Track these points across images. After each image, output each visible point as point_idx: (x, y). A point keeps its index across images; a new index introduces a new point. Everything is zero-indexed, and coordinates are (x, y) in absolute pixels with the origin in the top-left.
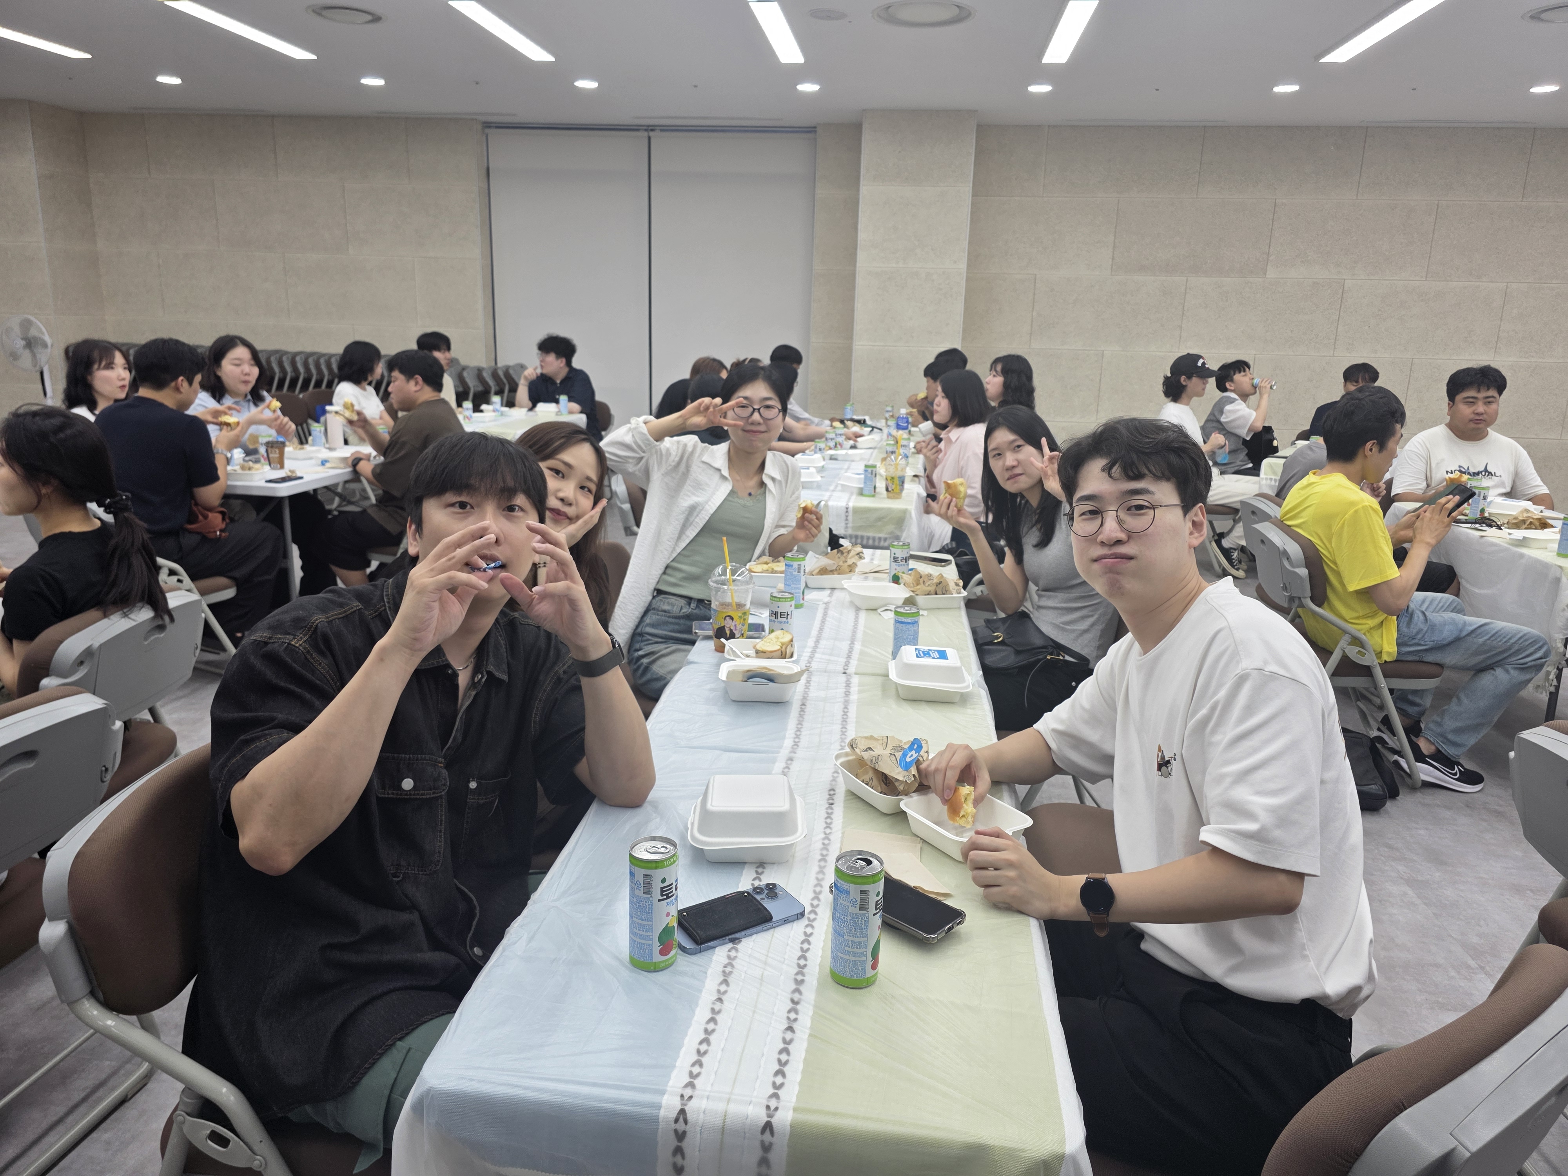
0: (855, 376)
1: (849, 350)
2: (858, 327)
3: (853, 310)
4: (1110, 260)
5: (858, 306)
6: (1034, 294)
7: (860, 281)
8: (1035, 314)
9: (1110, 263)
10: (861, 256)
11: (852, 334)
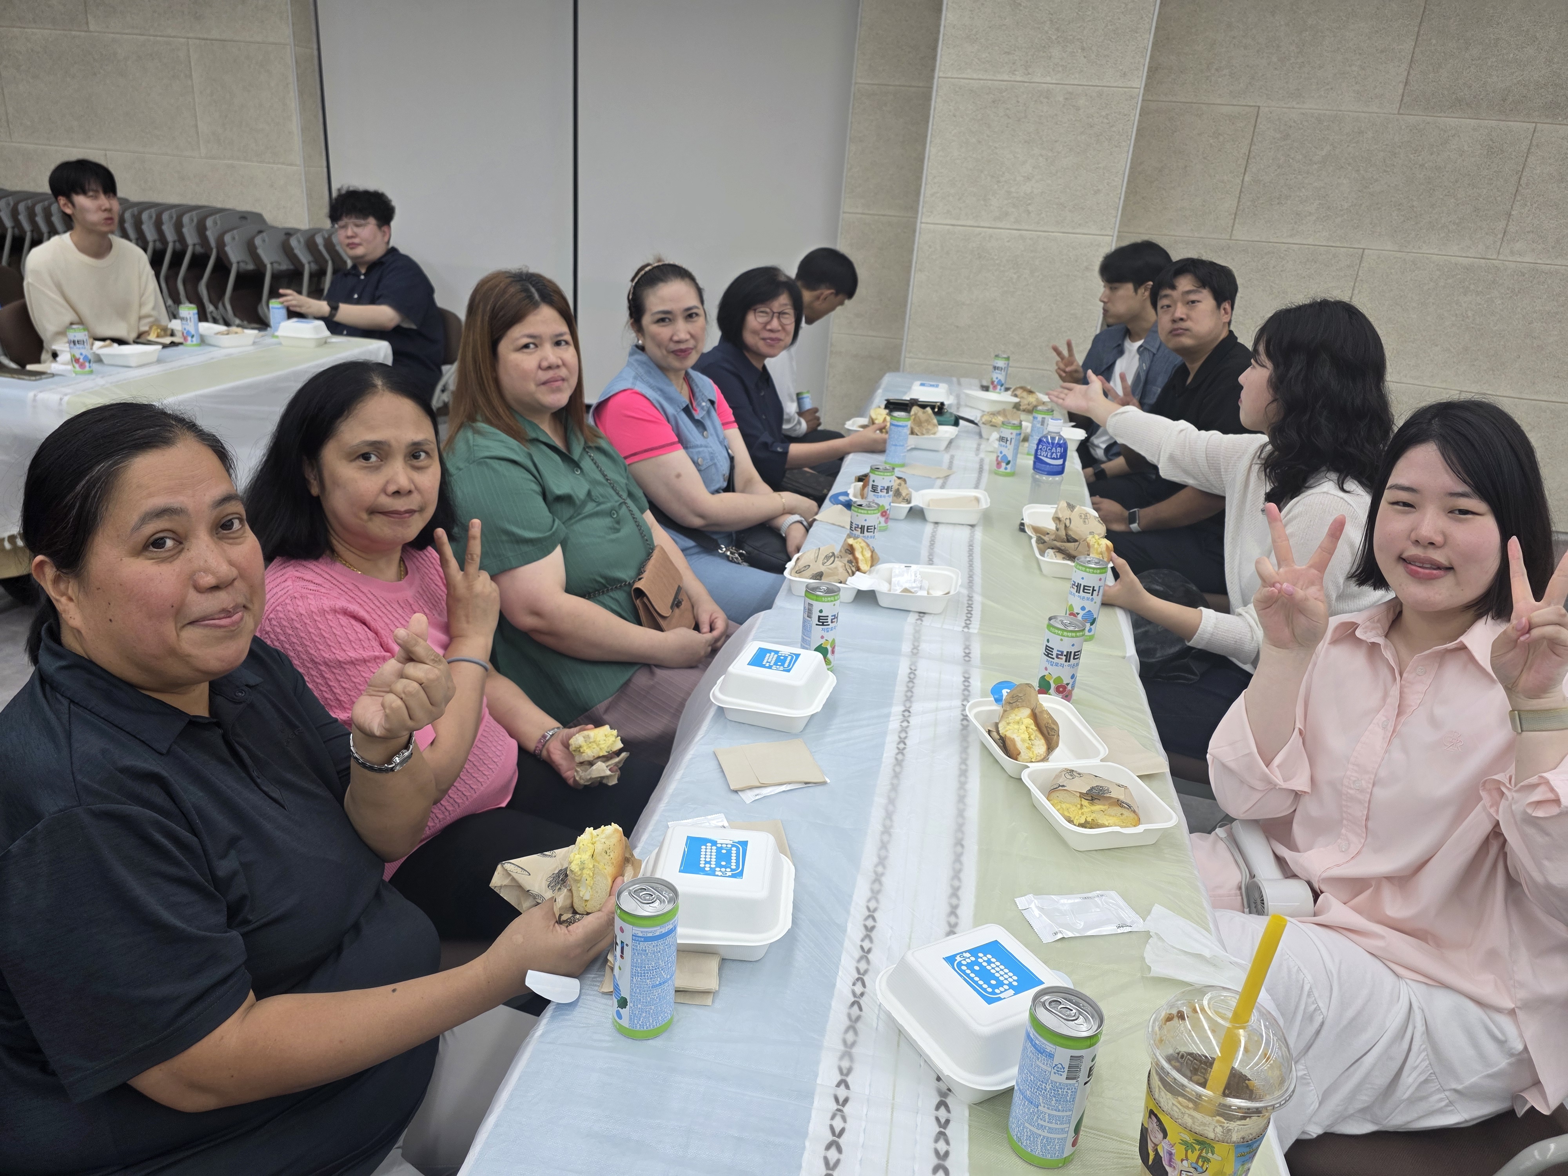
0: (917, 278)
1: (910, 228)
2: (928, 191)
3: (921, 160)
4: (1401, 86)
5: (932, 151)
6: (1252, 143)
7: (938, 104)
8: (1247, 178)
9: (1400, 91)
10: (945, 57)
11: (917, 201)
